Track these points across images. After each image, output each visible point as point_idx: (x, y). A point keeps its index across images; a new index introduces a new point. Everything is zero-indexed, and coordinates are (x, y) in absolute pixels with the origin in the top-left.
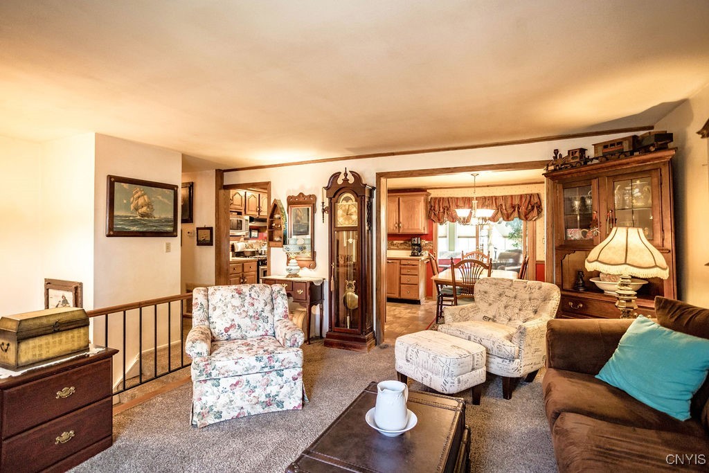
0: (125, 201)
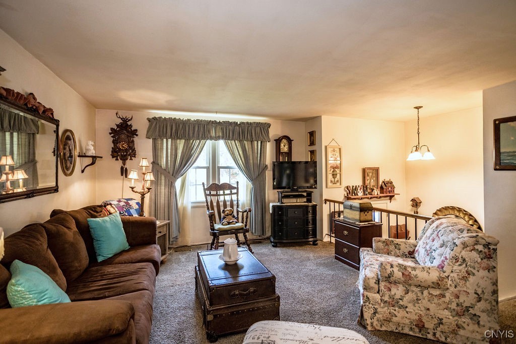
0: (512, 138)
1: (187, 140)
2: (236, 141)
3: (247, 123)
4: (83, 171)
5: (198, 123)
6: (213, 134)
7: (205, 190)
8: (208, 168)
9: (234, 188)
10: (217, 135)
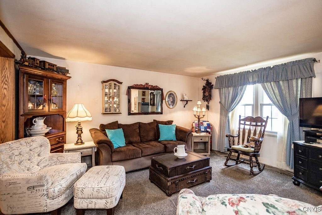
1: (235, 87)
2: (272, 83)
3: (282, 65)
4: (184, 107)
5: (241, 74)
6: (251, 80)
7: (240, 120)
8: (253, 105)
9: (264, 121)
10: (254, 81)
